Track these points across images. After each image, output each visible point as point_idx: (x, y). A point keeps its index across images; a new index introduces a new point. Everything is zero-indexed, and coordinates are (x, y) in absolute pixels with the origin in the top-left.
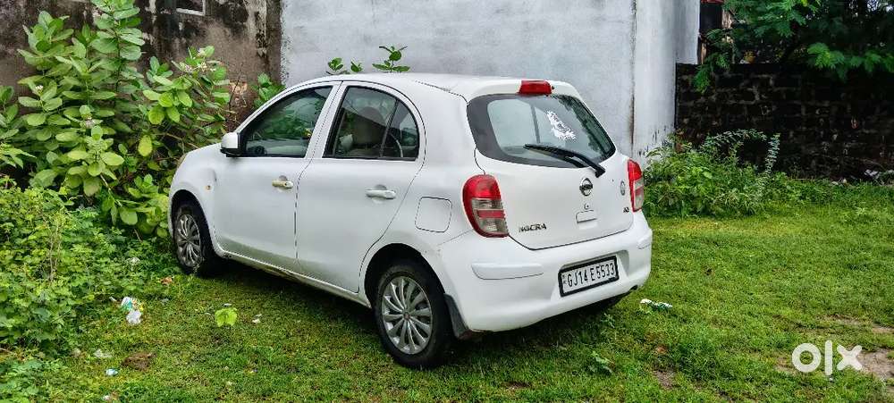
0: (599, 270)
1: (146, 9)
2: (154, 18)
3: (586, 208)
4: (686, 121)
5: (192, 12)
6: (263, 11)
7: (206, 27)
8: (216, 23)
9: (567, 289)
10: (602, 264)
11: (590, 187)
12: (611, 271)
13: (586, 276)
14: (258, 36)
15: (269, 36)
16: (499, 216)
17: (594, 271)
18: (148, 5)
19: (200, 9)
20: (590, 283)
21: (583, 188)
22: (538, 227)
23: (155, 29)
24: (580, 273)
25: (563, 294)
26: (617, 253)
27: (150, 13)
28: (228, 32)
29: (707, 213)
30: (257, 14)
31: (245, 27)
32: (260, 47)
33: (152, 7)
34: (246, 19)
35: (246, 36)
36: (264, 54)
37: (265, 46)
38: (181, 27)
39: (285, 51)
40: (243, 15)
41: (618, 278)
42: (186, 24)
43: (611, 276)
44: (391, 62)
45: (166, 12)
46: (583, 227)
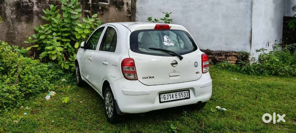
0: (180, 94)
1: (88, 3)
2: (91, 5)
3: (175, 71)
4: (287, 39)
5: (105, 3)
6: (130, 2)
7: (109, 8)
8: (113, 7)
9: (162, 100)
10: (182, 92)
11: (176, 63)
12: (186, 95)
13: (173, 96)
14: (128, 10)
15: (131, 10)
16: (135, 73)
17: (177, 95)
18: (89, 2)
19: (107, 2)
20: (175, 99)
21: (172, 64)
22: (150, 77)
23: (91, 9)
24: (170, 95)
25: (160, 102)
26: (190, 88)
27: (89, 4)
28: (117, 9)
29: (276, 74)
30: (127, 3)
31: (123, 8)
32: (128, 14)
33: (90, 2)
34: (123, 5)
35: (123, 11)
36: (130, 16)
37: (130, 14)
38: (100, 8)
39: (137, 15)
40: (123, 4)
41: (190, 98)
42: (102, 7)
43: (186, 97)
44: (166, 18)
45: (95, 3)
46: (172, 78)
